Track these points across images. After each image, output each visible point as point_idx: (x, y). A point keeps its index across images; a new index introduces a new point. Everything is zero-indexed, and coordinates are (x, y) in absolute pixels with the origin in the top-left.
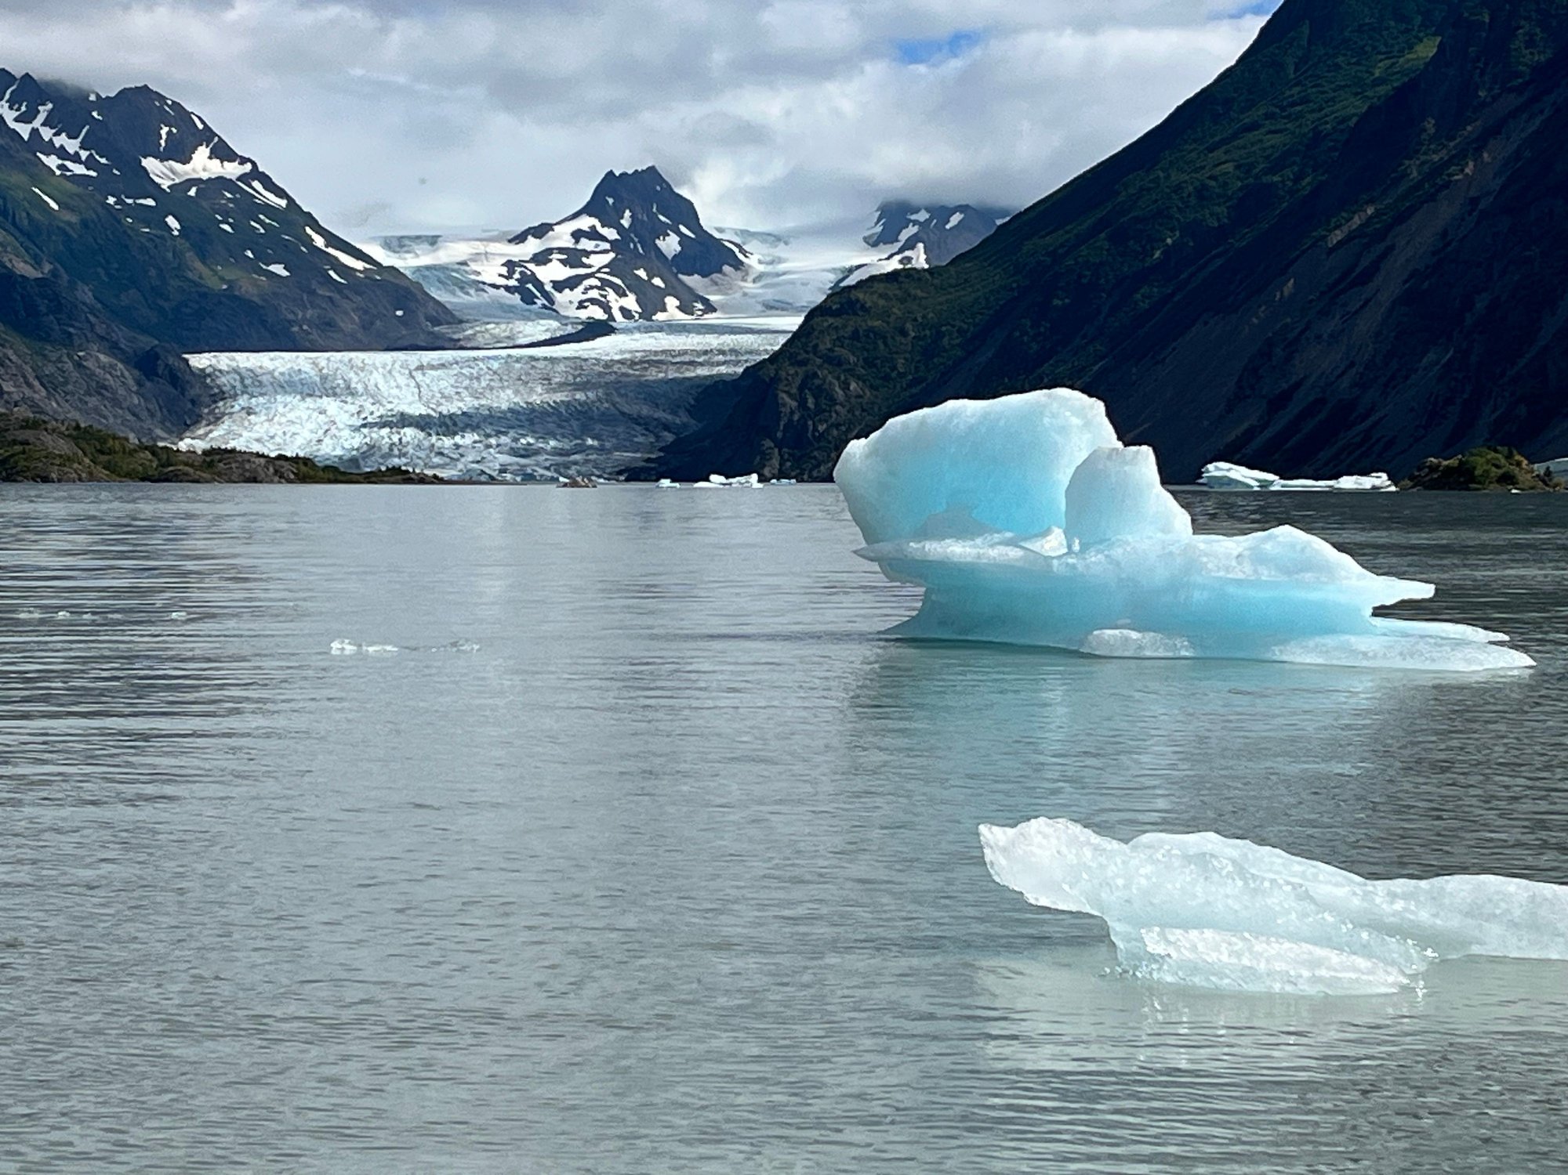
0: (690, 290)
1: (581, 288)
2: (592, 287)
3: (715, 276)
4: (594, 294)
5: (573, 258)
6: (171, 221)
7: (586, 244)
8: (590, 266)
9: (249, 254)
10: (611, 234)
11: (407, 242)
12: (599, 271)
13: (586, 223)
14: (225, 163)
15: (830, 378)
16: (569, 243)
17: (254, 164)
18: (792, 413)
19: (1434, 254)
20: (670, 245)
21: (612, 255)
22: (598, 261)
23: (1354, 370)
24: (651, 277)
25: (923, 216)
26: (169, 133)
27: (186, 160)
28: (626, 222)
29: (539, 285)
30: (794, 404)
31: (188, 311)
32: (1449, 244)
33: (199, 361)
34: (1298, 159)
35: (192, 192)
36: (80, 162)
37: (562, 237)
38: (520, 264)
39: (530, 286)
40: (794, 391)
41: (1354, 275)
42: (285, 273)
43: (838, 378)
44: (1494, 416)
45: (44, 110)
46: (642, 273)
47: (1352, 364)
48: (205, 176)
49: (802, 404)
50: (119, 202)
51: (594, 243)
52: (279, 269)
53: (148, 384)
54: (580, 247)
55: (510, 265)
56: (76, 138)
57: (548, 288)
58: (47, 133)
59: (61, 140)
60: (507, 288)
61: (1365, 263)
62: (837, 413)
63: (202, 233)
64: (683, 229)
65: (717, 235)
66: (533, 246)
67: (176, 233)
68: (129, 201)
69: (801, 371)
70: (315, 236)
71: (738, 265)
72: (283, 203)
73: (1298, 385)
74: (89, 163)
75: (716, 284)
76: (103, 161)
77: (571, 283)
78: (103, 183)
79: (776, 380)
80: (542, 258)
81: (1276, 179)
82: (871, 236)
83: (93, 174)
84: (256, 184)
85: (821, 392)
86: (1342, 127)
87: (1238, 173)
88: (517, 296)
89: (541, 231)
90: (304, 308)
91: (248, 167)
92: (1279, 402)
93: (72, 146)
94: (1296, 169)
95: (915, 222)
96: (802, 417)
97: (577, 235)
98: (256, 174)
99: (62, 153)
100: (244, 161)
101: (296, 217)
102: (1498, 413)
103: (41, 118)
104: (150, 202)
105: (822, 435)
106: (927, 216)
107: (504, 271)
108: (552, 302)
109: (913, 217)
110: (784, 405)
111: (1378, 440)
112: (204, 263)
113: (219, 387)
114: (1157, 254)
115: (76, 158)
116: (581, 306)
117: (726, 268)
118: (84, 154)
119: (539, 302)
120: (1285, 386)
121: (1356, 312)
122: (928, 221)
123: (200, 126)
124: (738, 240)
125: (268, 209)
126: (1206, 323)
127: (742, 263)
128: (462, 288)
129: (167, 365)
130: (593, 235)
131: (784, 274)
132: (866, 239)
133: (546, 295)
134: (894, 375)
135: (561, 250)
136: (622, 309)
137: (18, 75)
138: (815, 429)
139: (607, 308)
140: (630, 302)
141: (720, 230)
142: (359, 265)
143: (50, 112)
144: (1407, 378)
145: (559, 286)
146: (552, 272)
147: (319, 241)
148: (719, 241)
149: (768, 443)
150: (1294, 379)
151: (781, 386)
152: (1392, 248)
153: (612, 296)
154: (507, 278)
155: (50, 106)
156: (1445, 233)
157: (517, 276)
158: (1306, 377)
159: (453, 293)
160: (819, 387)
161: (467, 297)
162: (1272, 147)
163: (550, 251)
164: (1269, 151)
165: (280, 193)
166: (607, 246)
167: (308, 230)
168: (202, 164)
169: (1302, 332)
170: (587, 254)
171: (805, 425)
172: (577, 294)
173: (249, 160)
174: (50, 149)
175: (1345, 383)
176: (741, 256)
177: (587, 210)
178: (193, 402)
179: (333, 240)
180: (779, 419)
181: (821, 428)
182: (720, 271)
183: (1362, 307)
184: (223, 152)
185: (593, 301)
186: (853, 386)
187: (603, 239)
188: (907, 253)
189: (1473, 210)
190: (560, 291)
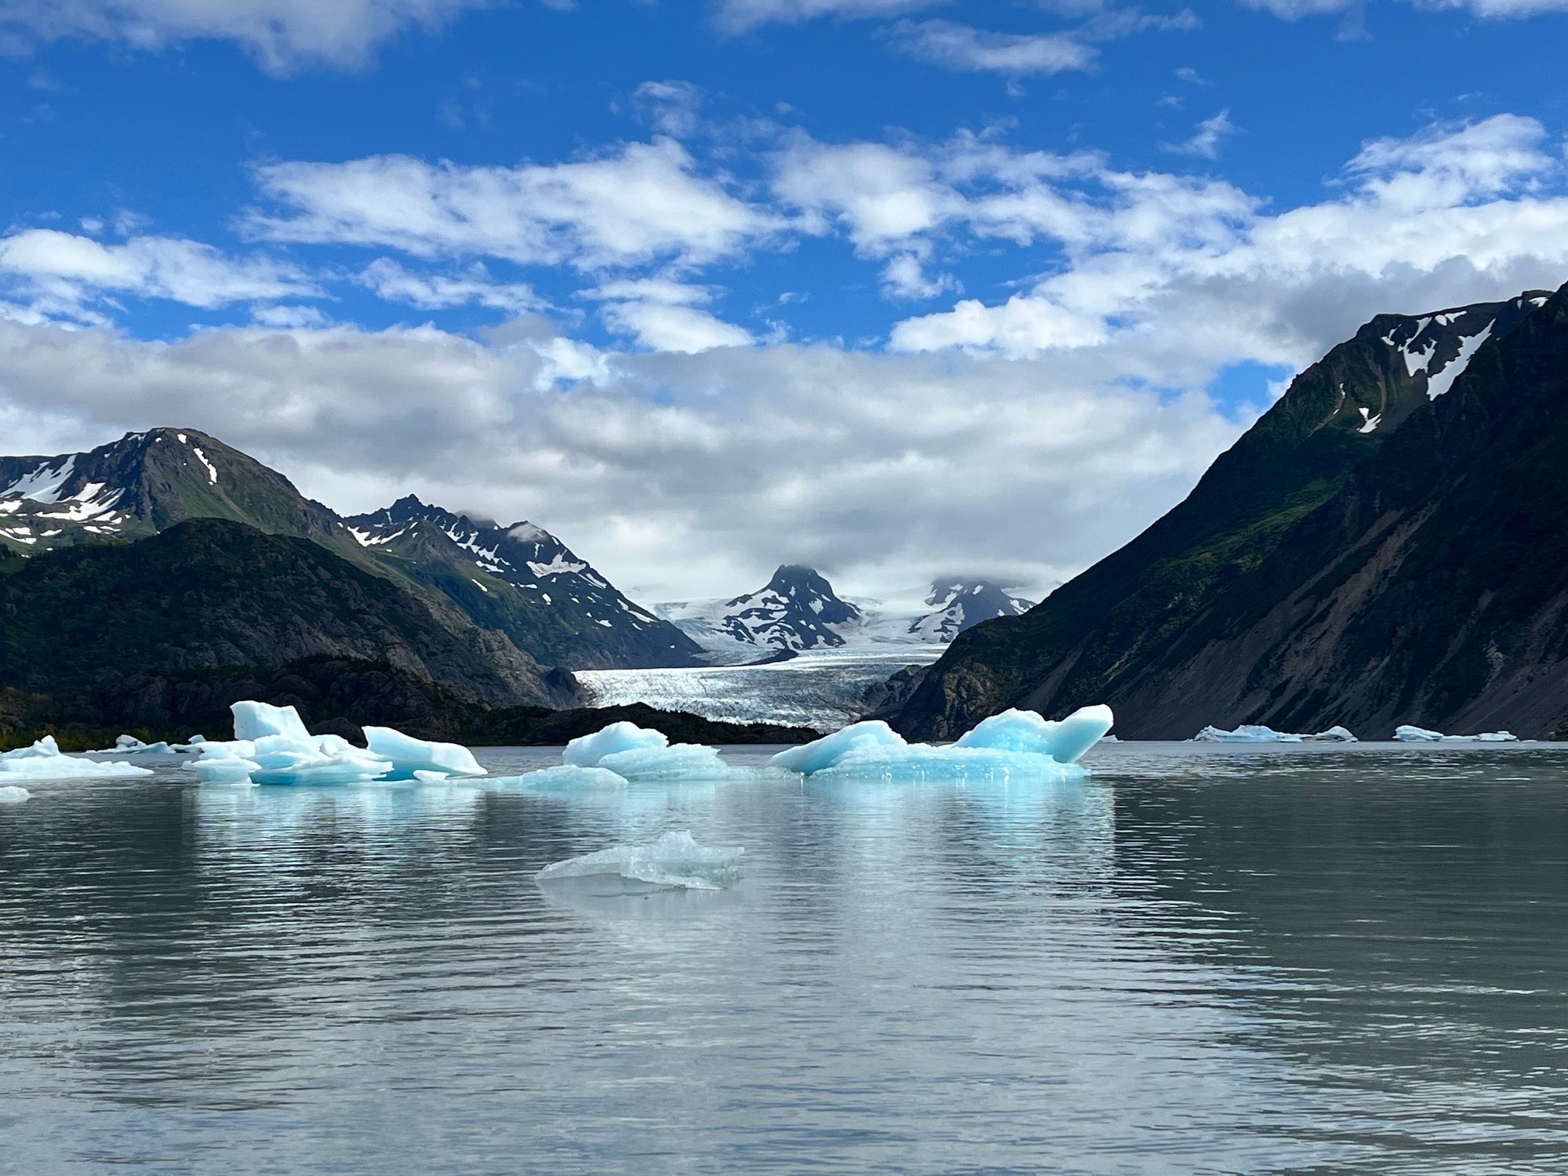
0: (830, 632)
1: (769, 631)
2: (775, 631)
3: (843, 623)
4: (777, 634)
5: (764, 614)
6: (546, 597)
7: (770, 606)
8: (774, 619)
9: (589, 614)
10: (785, 600)
11: (668, 607)
12: (778, 621)
13: (770, 594)
14: (572, 564)
15: (975, 680)
16: (762, 605)
17: (587, 564)
18: (954, 700)
19: (1364, 603)
20: (817, 606)
21: (786, 612)
22: (777, 615)
23: (1323, 672)
24: (808, 624)
25: (958, 587)
26: (539, 547)
27: (549, 563)
28: (793, 592)
29: (746, 630)
30: (954, 695)
31: (561, 647)
32: (1373, 598)
33: (579, 675)
34: (1252, 550)
35: (554, 580)
36: (494, 565)
37: (757, 603)
38: (733, 618)
39: (740, 630)
40: (953, 688)
41: (1314, 616)
42: (609, 625)
43: (979, 680)
44: (1426, 698)
45: (473, 536)
46: (803, 622)
47: (1321, 669)
48: (560, 571)
49: (959, 694)
50: (517, 586)
51: (775, 605)
52: (605, 623)
53: (554, 690)
54: (767, 608)
55: (728, 618)
56: (491, 551)
57: (751, 631)
58: (475, 549)
59: (483, 553)
60: (728, 632)
61: (1320, 609)
62: (981, 700)
63: (563, 603)
64: (824, 597)
65: (843, 600)
66: (740, 608)
67: (549, 604)
68: (522, 586)
69: (956, 676)
70: (622, 604)
71: (855, 617)
72: (604, 586)
73: (1288, 681)
74: (500, 565)
75: (844, 628)
76: (507, 564)
77: (764, 628)
78: (507, 576)
79: (941, 680)
80: (746, 614)
81: (1240, 561)
82: (928, 600)
83: (502, 571)
84: (589, 575)
85: (968, 688)
86: (1277, 531)
87: (1213, 558)
88: (734, 636)
89: (745, 598)
90: (622, 645)
91: (584, 565)
92: (1279, 690)
93: (490, 556)
94: (1251, 556)
95: (955, 591)
96: (960, 702)
97: (765, 601)
98: (588, 569)
99: (484, 559)
100: (582, 562)
101: (612, 594)
102: (1428, 696)
103: (472, 540)
104: (534, 586)
105: (972, 712)
106: (961, 587)
107: (725, 622)
108: (753, 640)
109: (953, 588)
110: (949, 696)
111: (1347, 713)
112: (564, 620)
113: (592, 690)
114: (1170, 606)
115: (492, 563)
116: (770, 641)
117: (849, 619)
118: (496, 560)
119: (746, 640)
120: (1280, 682)
121: (1320, 638)
122: (962, 590)
123: (557, 543)
124: (853, 603)
125: (596, 589)
126: (1213, 645)
127: (857, 616)
128: (702, 633)
129: (564, 679)
130: (774, 600)
131: (882, 621)
132: (926, 601)
133: (749, 635)
134: (1011, 677)
135: (757, 610)
136: (792, 642)
137: (459, 517)
138: (968, 709)
139: (784, 642)
140: (798, 639)
141: (843, 597)
142: (648, 620)
143: (477, 537)
144: (1358, 676)
145: (757, 630)
146: (753, 622)
147: (625, 607)
148: (844, 603)
149: (940, 718)
150: (1284, 678)
151: (945, 685)
152: (1335, 601)
153: (787, 635)
154: (728, 626)
155: (477, 533)
156: (1369, 592)
157: (732, 625)
158: (1292, 677)
159: (697, 635)
160: (968, 685)
161: (704, 637)
162: (1232, 543)
163: (750, 610)
164: (1231, 546)
165: (602, 580)
166: (783, 607)
167: (619, 601)
168: (558, 565)
169: (1287, 650)
170: (772, 612)
171: (962, 708)
172: (767, 635)
173: (585, 562)
174: (477, 557)
175: (1318, 679)
176: (856, 612)
177: (770, 587)
178: (579, 699)
179: (632, 606)
180: (946, 704)
181: (972, 709)
182: (845, 620)
183: (1323, 635)
184: (570, 558)
185: (776, 639)
186: (988, 684)
187: (781, 603)
188: (953, 609)
189: (1386, 577)
190: (757, 633)
